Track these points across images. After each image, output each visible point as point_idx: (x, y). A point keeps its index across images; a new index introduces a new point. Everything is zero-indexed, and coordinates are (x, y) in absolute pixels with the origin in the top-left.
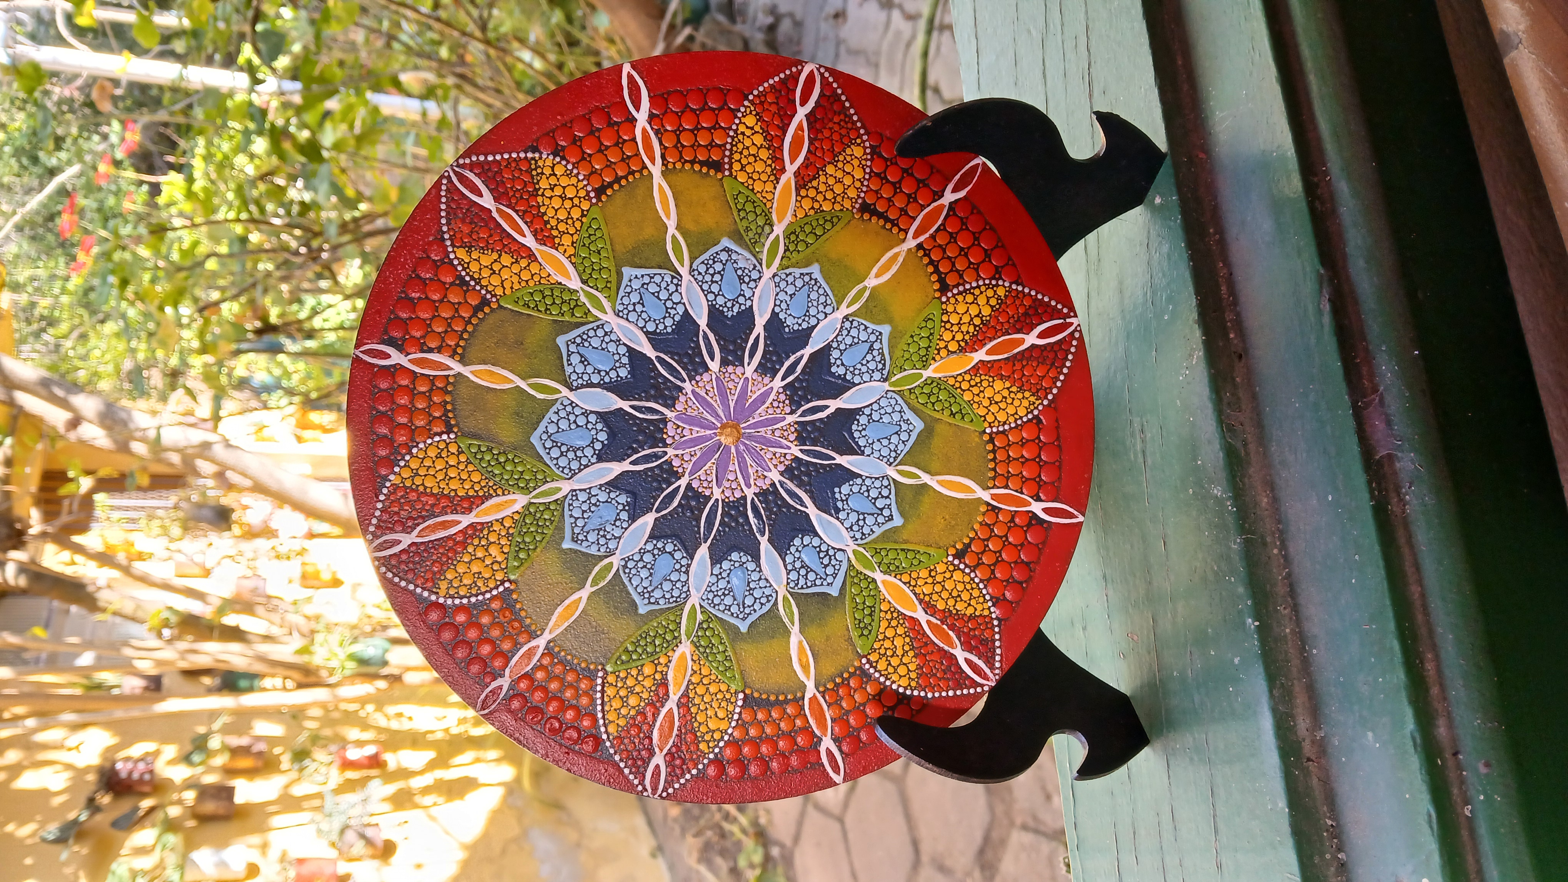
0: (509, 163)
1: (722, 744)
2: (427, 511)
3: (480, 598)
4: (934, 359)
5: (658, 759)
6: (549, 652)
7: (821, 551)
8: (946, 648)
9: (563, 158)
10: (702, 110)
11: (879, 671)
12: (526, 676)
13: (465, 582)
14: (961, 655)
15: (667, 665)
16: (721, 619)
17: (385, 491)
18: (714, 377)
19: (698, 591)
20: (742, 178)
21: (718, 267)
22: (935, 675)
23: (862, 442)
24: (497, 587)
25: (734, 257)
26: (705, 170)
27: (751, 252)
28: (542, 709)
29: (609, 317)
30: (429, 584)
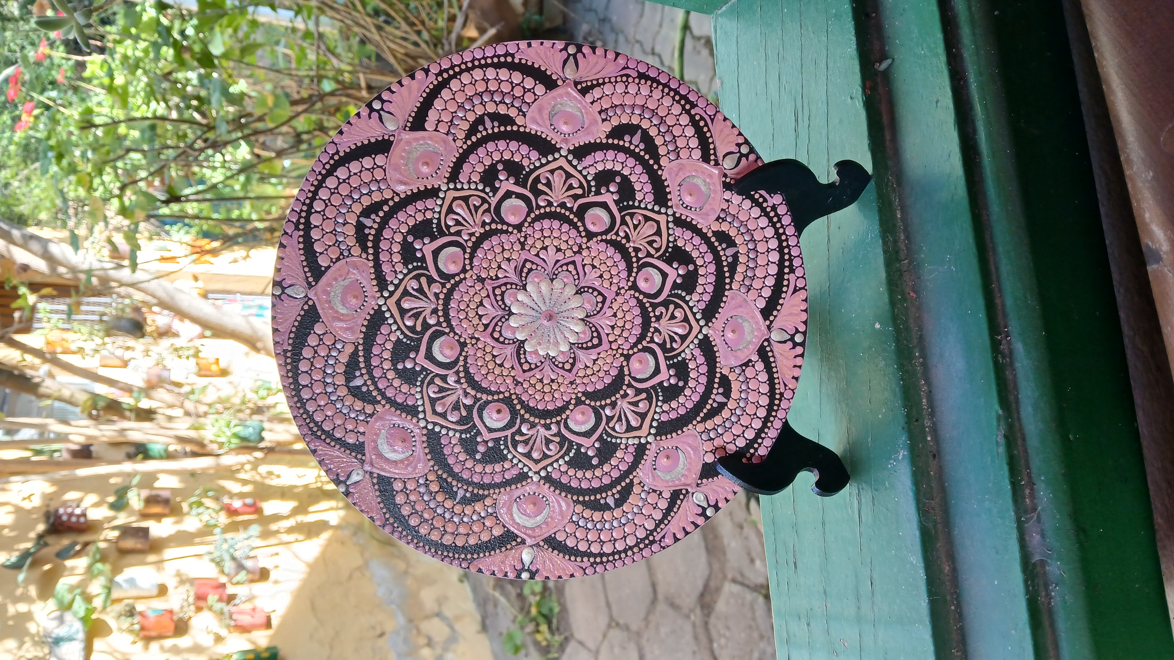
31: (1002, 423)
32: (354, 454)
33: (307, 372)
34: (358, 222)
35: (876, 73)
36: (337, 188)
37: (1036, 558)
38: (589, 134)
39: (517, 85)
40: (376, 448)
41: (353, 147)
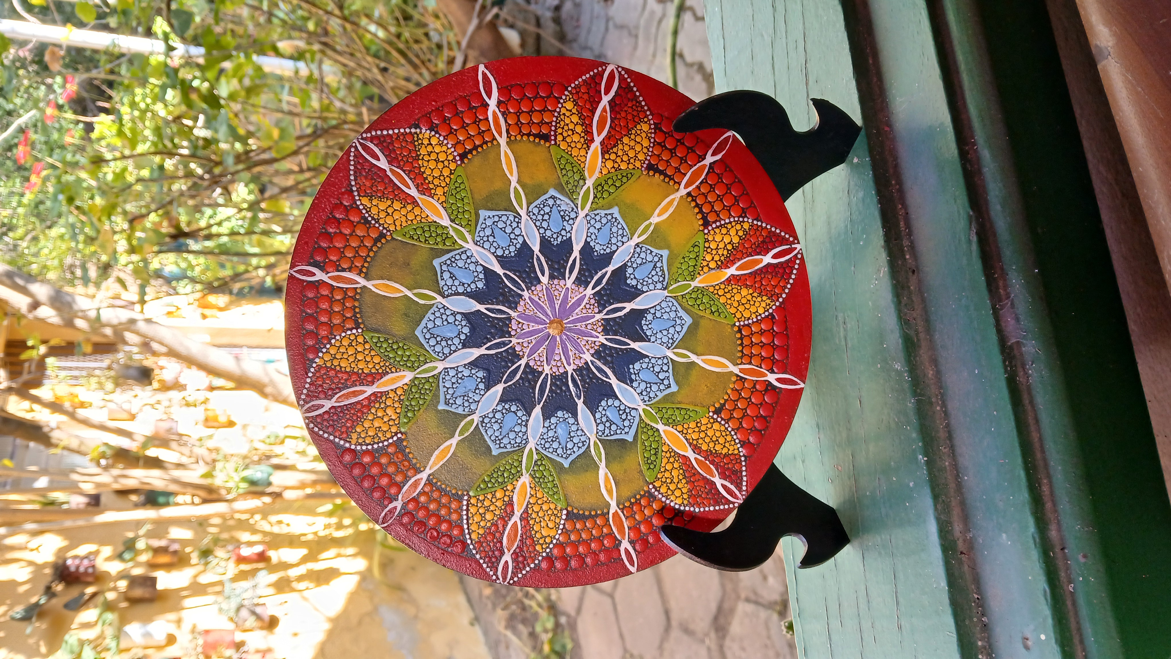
0: (398, 136)
1: (551, 546)
2: (342, 384)
3: (381, 445)
4: (699, 273)
5: (507, 557)
6: (429, 482)
7: (620, 410)
8: (708, 477)
9: (436, 132)
10: (535, 98)
11: (662, 494)
12: (414, 500)
13: (370, 433)
14: (718, 482)
15: (512, 491)
16: (550, 458)
17: (312, 370)
18: (544, 287)
19: (534, 438)
20: (563, 146)
21: (547, 209)
22: (701, 496)
23: (649, 333)
24: (392, 437)
25: (558, 202)
26: (537, 140)
27: (570, 199)
28: (425, 523)
29: (470, 246)
30: (344, 436)
37: (1013, 340)
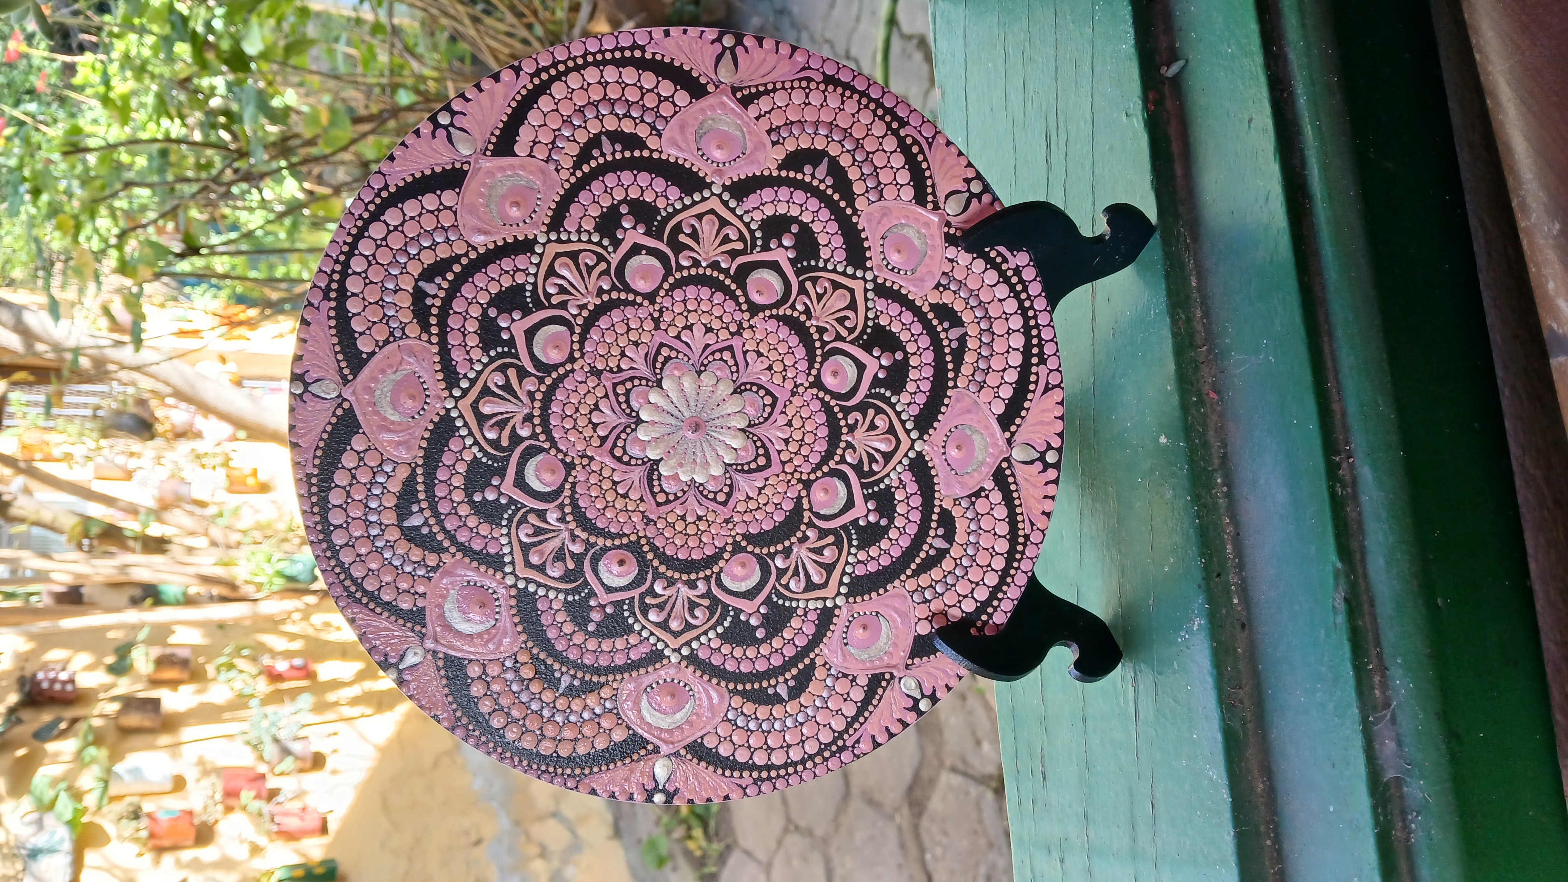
31: (1342, 581)
32: (409, 625)
33: (340, 506)
34: (417, 288)
35: (1164, 80)
36: (384, 239)
37: (1390, 774)
38: (752, 162)
39: (648, 91)
40: (442, 616)
41: (409, 179)
